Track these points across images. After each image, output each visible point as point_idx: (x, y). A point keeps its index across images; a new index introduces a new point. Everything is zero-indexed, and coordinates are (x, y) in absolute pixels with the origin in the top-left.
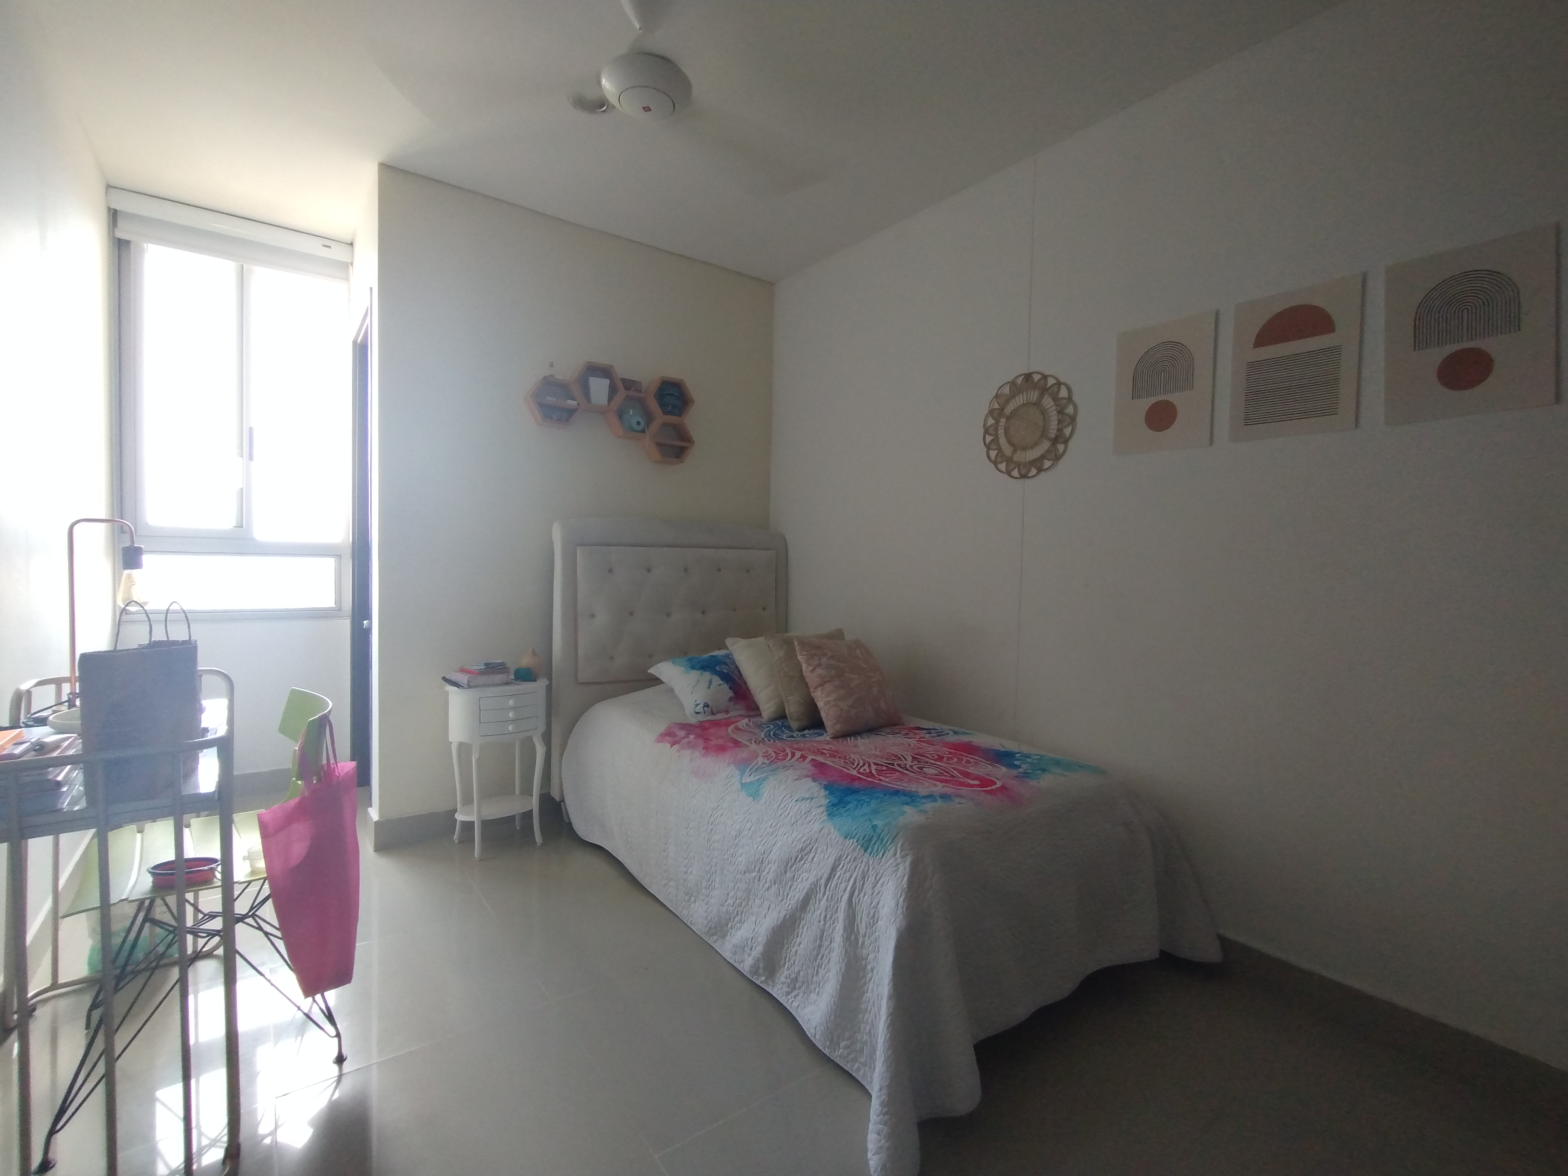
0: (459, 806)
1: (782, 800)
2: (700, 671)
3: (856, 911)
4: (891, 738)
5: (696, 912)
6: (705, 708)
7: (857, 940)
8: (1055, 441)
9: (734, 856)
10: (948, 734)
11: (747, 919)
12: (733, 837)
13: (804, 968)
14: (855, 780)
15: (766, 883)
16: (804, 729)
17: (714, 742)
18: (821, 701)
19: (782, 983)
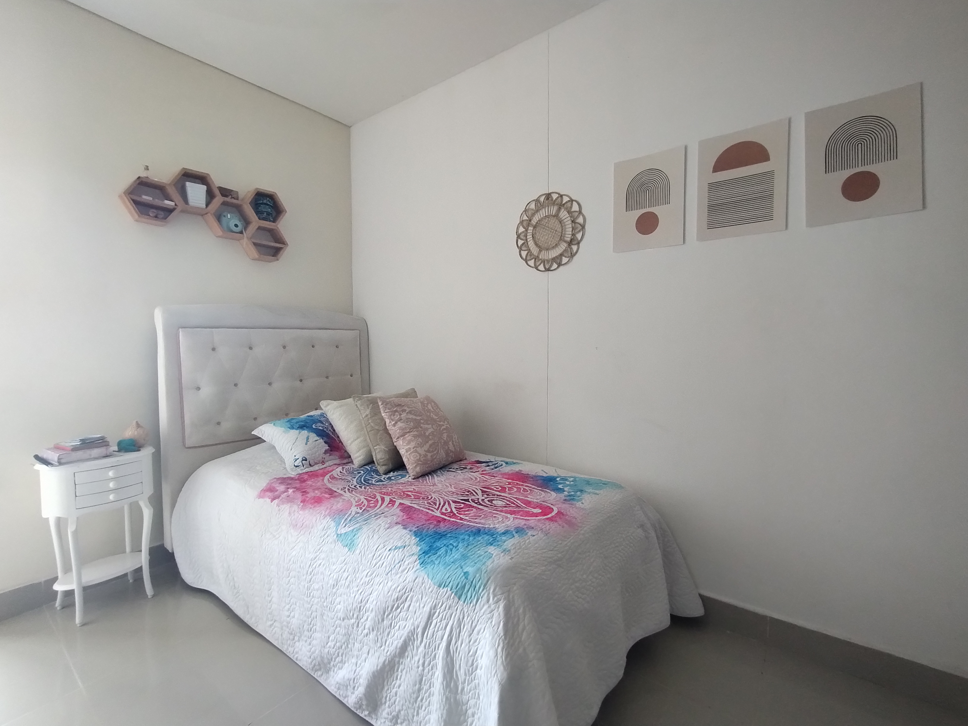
0: (60, 575)
1: (376, 550)
2: (298, 431)
3: (455, 658)
4: (461, 473)
5: (301, 650)
6: (303, 462)
7: (457, 687)
8: (570, 243)
9: (333, 603)
10: (502, 465)
11: (348, 659)
12: (331, 586)
13: (404, 708)
14: (439, 522)
15: (364, 629)
16: (389, 472)
17: (311, 494)
18: (403, 448)
19: (385, 718)
